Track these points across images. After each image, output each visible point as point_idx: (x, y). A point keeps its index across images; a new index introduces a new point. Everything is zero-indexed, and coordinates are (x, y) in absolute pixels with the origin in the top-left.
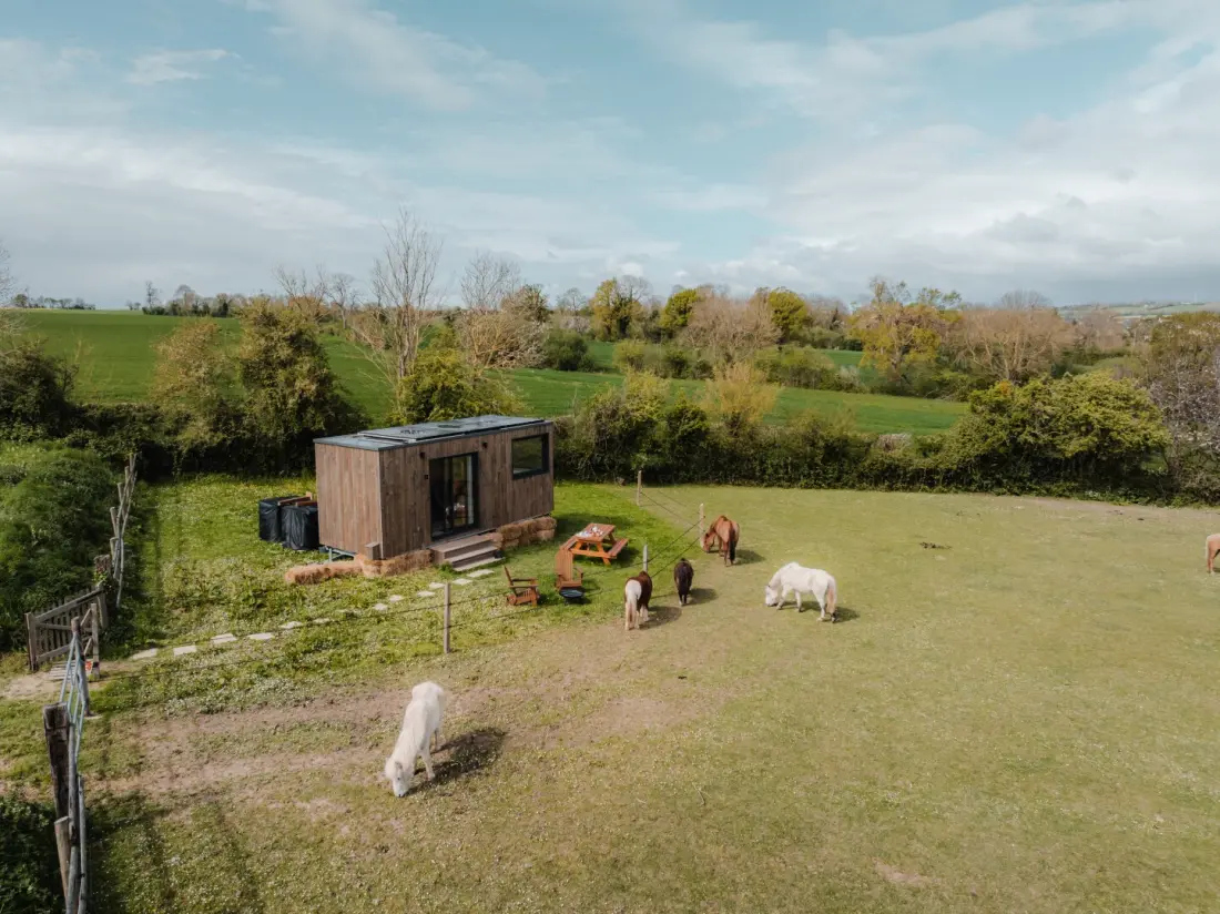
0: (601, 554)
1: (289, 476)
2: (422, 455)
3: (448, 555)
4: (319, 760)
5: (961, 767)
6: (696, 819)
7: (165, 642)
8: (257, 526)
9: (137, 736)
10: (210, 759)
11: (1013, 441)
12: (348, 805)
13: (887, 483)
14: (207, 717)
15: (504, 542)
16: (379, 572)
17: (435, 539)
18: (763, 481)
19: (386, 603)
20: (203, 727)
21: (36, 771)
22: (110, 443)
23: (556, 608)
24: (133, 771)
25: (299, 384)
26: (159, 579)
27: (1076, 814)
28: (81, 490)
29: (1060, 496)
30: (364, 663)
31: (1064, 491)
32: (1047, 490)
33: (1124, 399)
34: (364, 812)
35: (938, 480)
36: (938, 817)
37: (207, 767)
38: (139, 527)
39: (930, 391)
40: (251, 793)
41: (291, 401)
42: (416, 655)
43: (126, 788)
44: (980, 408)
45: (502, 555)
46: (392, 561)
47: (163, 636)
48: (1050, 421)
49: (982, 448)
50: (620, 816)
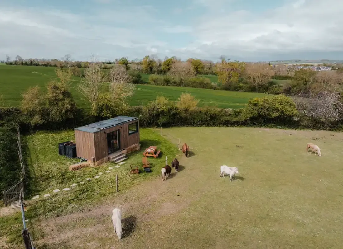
0: (154, 155)
1: (63, 130)
2: (105, 133)
3: (113, 158)
4: (90, 229)
5: (247, 219)
6: (186, 240)
7: (40, 193)
8: (58, 149)
9: (40, 226)
10: (62, 232)
11: (259, 114)
12: (100, 243)
13: (226, 125)
14: (58, 218)
15: (127, 153)
16: (95, 165)
17: (109, 154)
18: (194, 125)
19: (98, 175)
20: (57, 221)
21: (16, 240)
22: (11, 124)
23: (144, 174)
24: (42, 237)
25: (65, 106)
26: (34, 171)
27: (274, 231)
28: (6, 143)
29: (271, 127)
30: (96, 197)
31: (272, 126)
32: (268, 126)
33: (287, 103)
34: (105, 245)
35: (239, 124)
36: (242, 234)
37: (61, 234)
38: (24, 153)
39: (237, 89)
40: (74, 242)
41: (63, 110)
42: (109, 193)
43: (41, 243)
44: (251, 105)
45: (127, 157)
46: (98, 162)
47: (39, 191)
48: (268, 108)
49: (251, 116)
50: (168, 241)
